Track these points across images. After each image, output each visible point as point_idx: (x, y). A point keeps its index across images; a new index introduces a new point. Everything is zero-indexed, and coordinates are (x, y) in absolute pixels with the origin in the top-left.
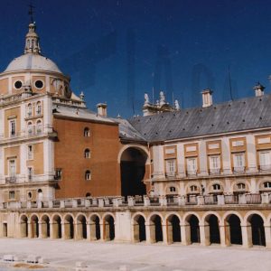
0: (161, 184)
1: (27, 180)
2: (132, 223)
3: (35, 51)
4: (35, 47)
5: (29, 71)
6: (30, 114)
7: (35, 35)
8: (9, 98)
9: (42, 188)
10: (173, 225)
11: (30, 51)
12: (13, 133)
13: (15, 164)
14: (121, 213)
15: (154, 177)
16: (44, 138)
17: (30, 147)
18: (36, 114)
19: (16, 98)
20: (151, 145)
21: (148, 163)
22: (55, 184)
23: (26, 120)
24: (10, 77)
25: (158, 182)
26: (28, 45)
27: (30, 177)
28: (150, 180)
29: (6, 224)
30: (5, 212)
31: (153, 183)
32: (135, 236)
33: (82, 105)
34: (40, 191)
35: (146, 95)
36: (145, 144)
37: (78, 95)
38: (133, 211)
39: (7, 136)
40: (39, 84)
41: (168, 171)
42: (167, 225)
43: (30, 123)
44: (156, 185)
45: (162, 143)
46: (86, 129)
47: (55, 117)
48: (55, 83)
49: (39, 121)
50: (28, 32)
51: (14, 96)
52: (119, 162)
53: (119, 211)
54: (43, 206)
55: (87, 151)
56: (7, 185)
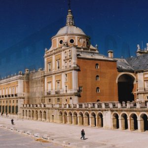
0: (142, 95)
1: (65, 92)
2: (112, 118)
3: (71, 24)
4: (71, 22)
5: (66, 34)
6: (66, 57)
7: (71, 15)
8: (57, 49)
9: (72, 97)
10: (134, 119)
11: (68, 24)
12: (59, 67)
13: (60, 84)
14: (106, 112)
15: (138, 91)
16: (72, 70)
17: (66, 75)
18: (69, 57)
19: (60, 49)
20: (136, 73)
21: (135, 83)
22: (78, 95)
23: (64, 60)
24: (57, 38)
25: (141, 93)
26: (68, 21)
27: (66, 91)
28: (136, 92)
29: (53, 116)
30: (52, 109)
31: (138, 94)
32: (114, 126)
33: (97, 52)
34: (71, 98)
35: (138, 45)
36: (133, 72)
37: (94, 46)
38: (112, 111)
39: (56, 69)
40: (72, 41)
41: (146, 87)
42: (130, 120)
43: (66, 62)
44: (139, 95)
45: (143, 72)
46: (97, 64)
47: (78, 58)
48: (81, 40)
49: (70, 61)
50: (68, 14)
51: (59, 48)
52: (117, 82)
53: (105, 110)
54: (69, 107)
55: (97, 76)
56: (56, 95)
